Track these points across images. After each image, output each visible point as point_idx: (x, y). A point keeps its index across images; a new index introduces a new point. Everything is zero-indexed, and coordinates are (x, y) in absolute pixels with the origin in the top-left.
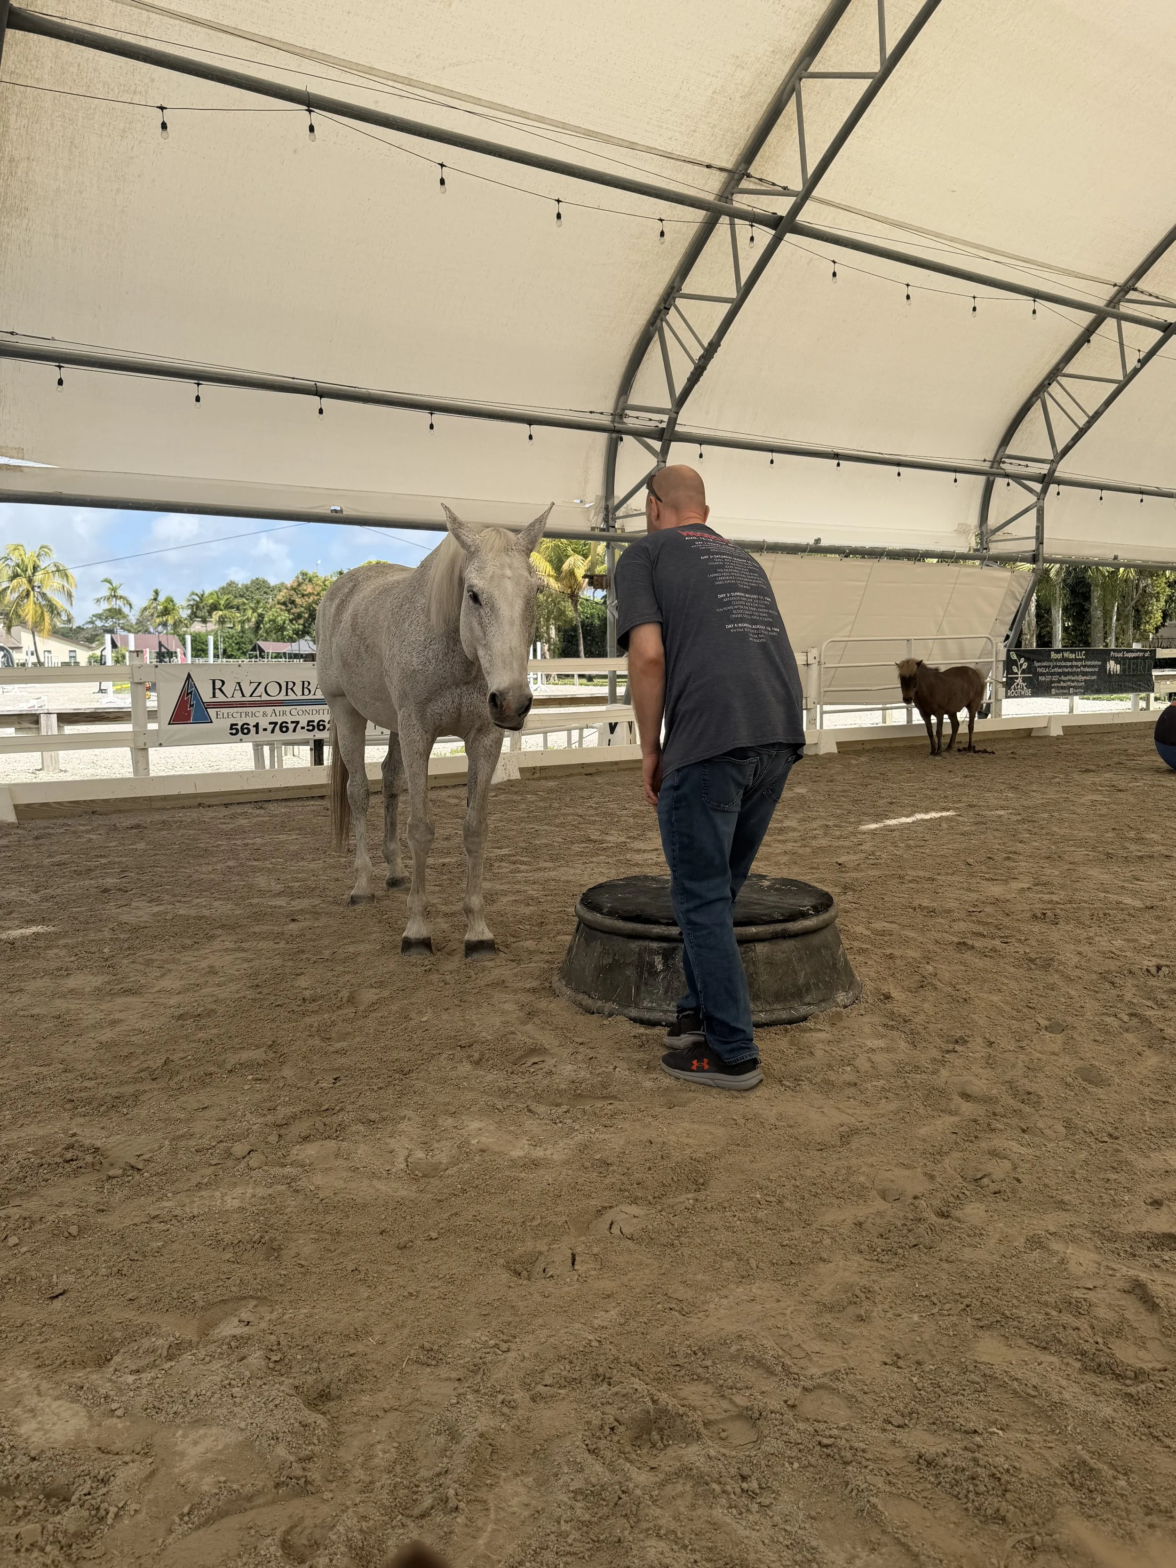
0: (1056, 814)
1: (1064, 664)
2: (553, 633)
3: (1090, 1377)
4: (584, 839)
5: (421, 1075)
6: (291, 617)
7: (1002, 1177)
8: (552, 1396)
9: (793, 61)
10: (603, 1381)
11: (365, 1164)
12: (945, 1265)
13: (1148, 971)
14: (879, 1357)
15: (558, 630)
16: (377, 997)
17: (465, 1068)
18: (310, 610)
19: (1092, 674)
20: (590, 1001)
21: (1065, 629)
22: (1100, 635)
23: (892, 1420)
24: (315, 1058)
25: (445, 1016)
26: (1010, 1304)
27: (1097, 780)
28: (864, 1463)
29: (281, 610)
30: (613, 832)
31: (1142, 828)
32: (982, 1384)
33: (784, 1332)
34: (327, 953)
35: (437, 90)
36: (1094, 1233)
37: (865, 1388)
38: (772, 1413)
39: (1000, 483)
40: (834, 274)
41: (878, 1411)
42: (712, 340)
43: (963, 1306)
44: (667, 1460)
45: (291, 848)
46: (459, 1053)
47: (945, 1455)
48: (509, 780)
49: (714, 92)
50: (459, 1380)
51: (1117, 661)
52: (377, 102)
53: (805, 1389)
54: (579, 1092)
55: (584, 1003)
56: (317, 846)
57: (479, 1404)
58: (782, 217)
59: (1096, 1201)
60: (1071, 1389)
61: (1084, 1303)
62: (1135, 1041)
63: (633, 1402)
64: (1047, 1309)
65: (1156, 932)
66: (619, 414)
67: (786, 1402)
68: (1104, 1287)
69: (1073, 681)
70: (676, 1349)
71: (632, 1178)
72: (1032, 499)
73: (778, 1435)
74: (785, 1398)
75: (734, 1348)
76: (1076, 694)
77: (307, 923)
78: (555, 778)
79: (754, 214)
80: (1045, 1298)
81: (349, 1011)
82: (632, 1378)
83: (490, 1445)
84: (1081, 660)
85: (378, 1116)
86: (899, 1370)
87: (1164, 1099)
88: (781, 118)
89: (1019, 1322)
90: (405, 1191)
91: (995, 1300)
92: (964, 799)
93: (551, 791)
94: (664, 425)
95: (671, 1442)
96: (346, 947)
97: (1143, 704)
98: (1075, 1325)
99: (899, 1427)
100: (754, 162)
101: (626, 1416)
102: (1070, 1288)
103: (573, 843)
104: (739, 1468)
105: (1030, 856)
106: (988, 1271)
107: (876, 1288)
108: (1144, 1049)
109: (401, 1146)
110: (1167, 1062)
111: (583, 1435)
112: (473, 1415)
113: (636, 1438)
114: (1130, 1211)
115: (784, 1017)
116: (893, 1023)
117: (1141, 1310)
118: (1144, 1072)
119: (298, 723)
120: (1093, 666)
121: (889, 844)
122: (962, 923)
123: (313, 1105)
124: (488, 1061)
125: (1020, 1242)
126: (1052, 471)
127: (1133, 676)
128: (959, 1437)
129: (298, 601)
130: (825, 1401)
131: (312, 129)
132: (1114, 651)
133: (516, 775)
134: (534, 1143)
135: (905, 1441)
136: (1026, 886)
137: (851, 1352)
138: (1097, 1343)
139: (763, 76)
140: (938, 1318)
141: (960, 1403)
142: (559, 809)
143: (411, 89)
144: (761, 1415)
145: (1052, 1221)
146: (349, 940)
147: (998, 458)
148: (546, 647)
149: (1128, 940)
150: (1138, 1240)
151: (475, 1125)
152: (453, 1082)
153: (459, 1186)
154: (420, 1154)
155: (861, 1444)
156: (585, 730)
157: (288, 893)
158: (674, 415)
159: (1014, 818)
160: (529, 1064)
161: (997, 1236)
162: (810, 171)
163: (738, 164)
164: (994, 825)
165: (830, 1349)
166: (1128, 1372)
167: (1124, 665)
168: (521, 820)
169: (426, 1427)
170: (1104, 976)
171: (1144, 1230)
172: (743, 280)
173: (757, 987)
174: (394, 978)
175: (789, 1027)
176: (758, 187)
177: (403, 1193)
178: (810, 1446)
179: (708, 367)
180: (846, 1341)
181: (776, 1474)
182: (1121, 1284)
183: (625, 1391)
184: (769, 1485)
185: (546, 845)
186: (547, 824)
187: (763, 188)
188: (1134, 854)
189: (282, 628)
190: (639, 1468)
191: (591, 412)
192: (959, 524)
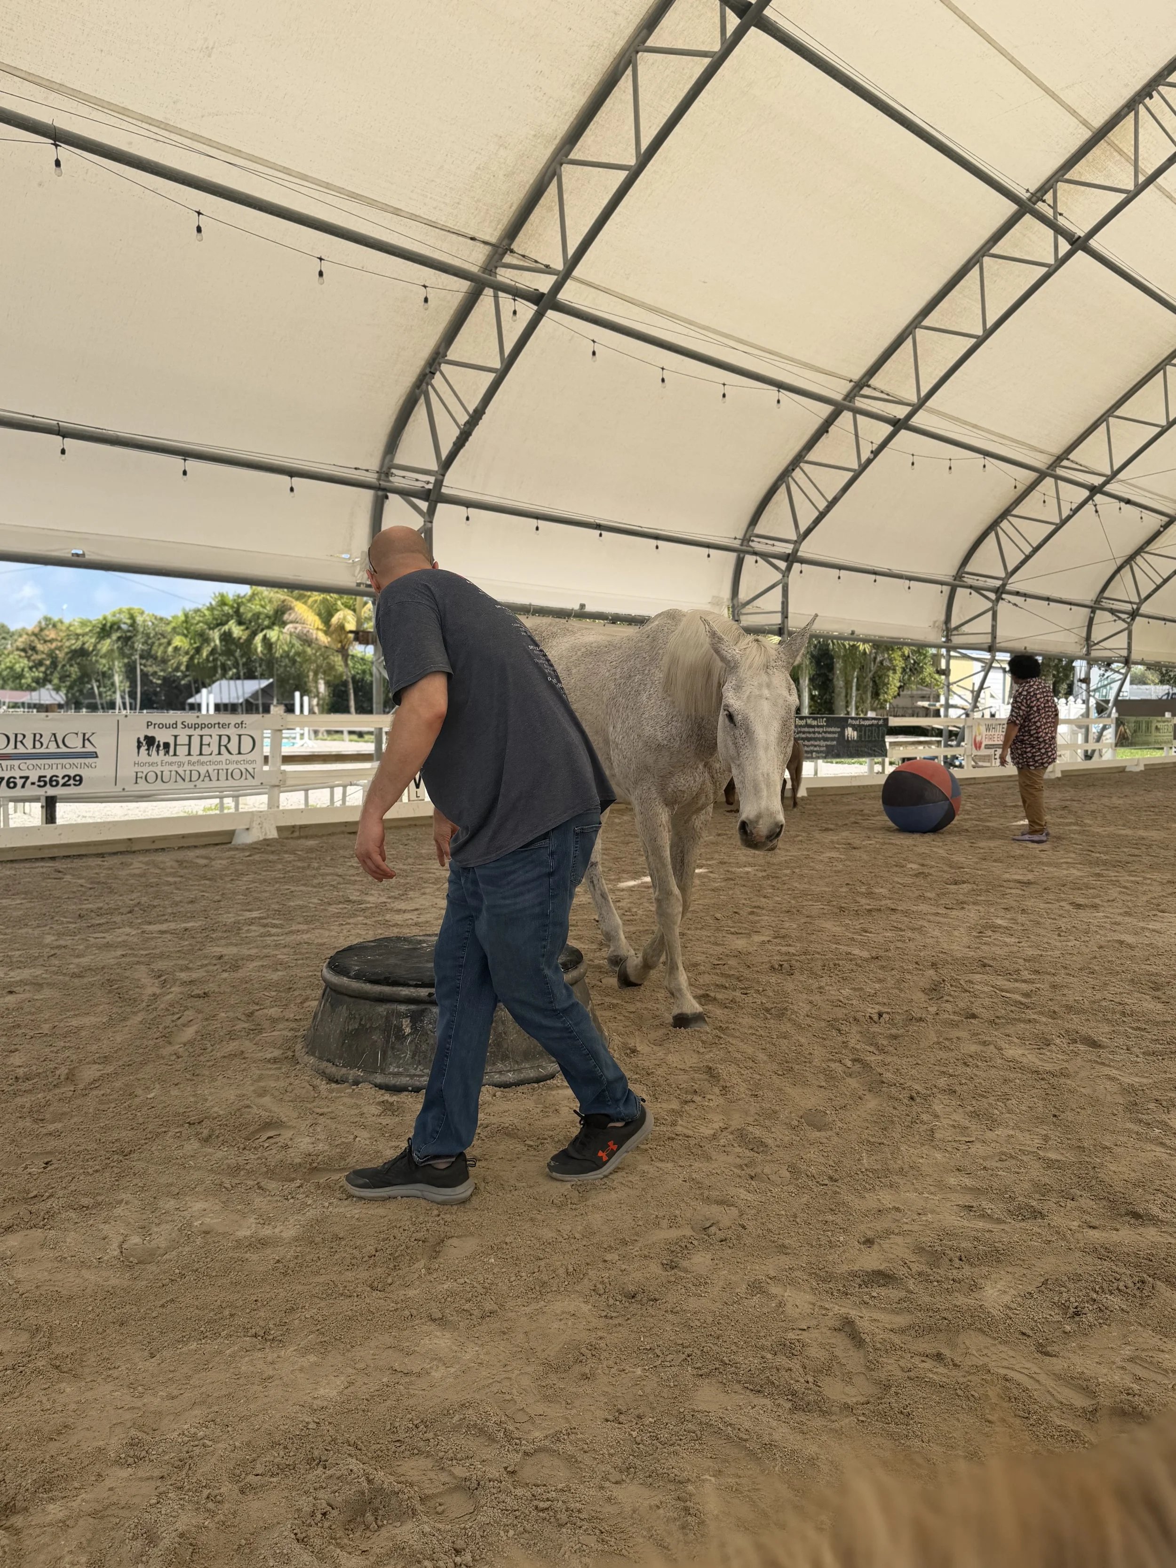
0: (797, 870)
1: (806, 729)
2: (322, 687)
3: (800, 1416)
4: (342, 900)
5: (143, 1155)
6: (31, 664)
7: (728, 1224)
8: (262, 1486)
9: (554, 147)
10: (318, 1464)
11: (73, 1253)
12: (670, 1316)
13: (871, 1018)
14: (601, 1414)
15: (328, 684)
16: (99, 1074)
17: (194, 1145)
18: (52, 658)
19: (832, 739)
20: (334, 1069)
21: (812, 698)
22: (843, 703)
23: (609, 1476)
24: (25, 1141)
25: (175, 1092)
26: (729, 1351)
27: (835, 838)
28: (579, 1524)
29: (20, 656)
30: (373, 892)
31: (872, 882)
32: (698, 1433)
33: (508, 1397)
34: (46, 1028)
35: (195, 137)
36: (810, 1274)
37: (586, 1446)
38: (490, 1481)
39: (749, 559)
40: (594, 353)
41: (596, 1469)
42: (476, 408)
43: (684, 1356)
44: (380, 1542)
45: (15, 914)
46: (186, 1130)
47: (658, 1507)
48: (265, 840)
49: (479, 168)
50: (162, 1477)
51: (854, 728)
52: (130, 143)
53: (526, 1453)
54: (315, 1165)
55: (328, 1071)
56: (44, 911)
57: (181, 1502)
58: (543, 294)
59: (814, 1243)
60: (781, 1430)
61: (797, 1344)
62: (857, 1086)
63: (348, 1483)
64: (763, 1353)
65: (880, 981)
66: (385, 472)
67: (506, 1468)
68: (817, 1327)
69: (815, 746)
70: (397, 1424)
71: (364, 1251)
72: (778, 576)
73: (494, 1503)
74: (506, 1465)
75: (457, 1418)
76: (818, 758)
77: (27, 995)
78: (313, 837)
79: (517, 288)
80: (763, 1341)
81: (67, 1090)
82: (349, 1459)
83: (191, 1544)
84: (822, 726)
85: (92, 1201)
86: (620, 1426)
87: (880, 1141)
88: (543, 199)
89: (736, 1367)
90: (116, 1280)
91: (714, 1348)
92: (716, 856)
93: (311, 850)
94: (430, 486)
95: (385, 1522)
96: (69, 1020)
97: (878, 768)
98: (787, 1366)
99: (616, 1483)
100: (517, 239)
101: (339, 1499)
102: (786, 1330)
103: (330, 904)
104: (453, 1543)
105: (772, 910)
106: (710, 1319)
107: (603, 1345)
108: (864, 1093)
109: (113, 1232)
110: (885, 1105)
111: (292, 1524)
112: (174, 1514)
113: (350, 1521)
114: (844, 1251)
115: (532, 1075)
116: (637, 1076)
117: (849, 1346)
118: (864, 1115)
119: (27, 778)
120: (834, 733)
121: (645, 900)
122: (707, 975)
123: (19, 1192)
124: (218, 1137)
125: (742, 1289)
126: (795, 551)
127: (869, 742)
128: (673, 1488)
129: (40, 647)
130: (546, 1465)
131: (58, 163)
132: (852, 718)
133: (273, 834)
134: (262, 1222)
135: (620, 1497)
136: (766, 939)
137: (574, 1411)
138: (808, 1382)
139: (525, 158)
140: (661, 1369)
141: (676, 1453)
142: (318, 869)
143: (166, 134)
144: (479, 1484)
145: (772, 1266)
146: (72, 1013)
147: (747, 537)
148: (315, 701)
149: (855, 989)
150: (851, 1278)
151: (199, 1206)
152: (178, 1161)
153: (177, 1271)
154: (136, 1239)
155: (577, 1504)
156: (349, 788)
157: (7, 963)
158: (440, 477)
159: (760, 874)
160: (264, 1138)
161: (721, 1283)
162: (571, 252)
163: (501, 239)
164: (741, 882)
165: (555, 1411)
166: (834, 1408)
167: (861, 731)
168: (276, 880)
169: (121, 1532)
170: (832, 1024)
171: (856, 1268)
172: (507, 352)
173: (506, 1046)
174: (120, 1053)
175: (536, 1085)
176: (521, 263)
177: (114, 1281)
178: (527, 1511)
179: (474, 433)
180: (569, 1401)
181: (491, 1544)
182: (831, 1323)
183: (339, 1474)
184: (483, 1556)
185: (301, 907)
186: (303, 885)
187: (526, 264)
188: (864, 907)
189: (21, 676)
190: (350, 1553)
191: (356, 469)
192: (714, 597)
